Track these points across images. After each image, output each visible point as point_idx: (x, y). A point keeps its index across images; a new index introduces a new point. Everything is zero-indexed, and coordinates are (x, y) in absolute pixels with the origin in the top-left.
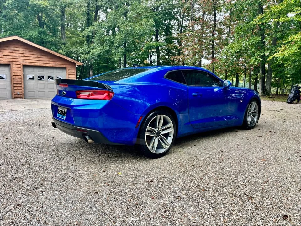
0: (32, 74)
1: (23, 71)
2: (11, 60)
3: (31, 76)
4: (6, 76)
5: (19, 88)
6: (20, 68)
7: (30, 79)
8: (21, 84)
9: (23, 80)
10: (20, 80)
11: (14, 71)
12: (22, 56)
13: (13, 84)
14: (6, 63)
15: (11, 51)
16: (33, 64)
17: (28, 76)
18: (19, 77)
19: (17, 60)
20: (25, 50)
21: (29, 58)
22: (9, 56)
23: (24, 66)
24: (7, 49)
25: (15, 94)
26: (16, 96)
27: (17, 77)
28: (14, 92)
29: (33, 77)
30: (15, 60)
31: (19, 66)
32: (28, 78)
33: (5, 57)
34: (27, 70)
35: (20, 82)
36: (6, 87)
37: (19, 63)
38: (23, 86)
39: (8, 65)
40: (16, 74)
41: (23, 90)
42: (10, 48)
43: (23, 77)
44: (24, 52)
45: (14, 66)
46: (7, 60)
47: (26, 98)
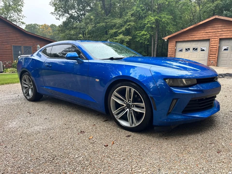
0: (227, 46)
1: (220, 43)
2: (211, 35)
3: (226, 47)
4: (206, 48)
5: (214, 58)
6: (217, 41)
7: (225, 50)
8: (215, 54)
9: (217, 51)
10: (216, 51)
11: (212, 44)
12: (220, 31)
13: (209, 54)
14: (207, 38)
15: (212, 28)
16: (228, 37)
17: (223, 47)
18: (215, 49)
19: (216, 35)
20: (223, 25)
21: (226, 32)
22: (210, 32)
23: (221, 39)
24: (209, 27)
25: (210, 62)
26: (210, 63)
27: (213, 49)
28: (209, 61)
29: (228, 48)
30: (214, 35)
31: (216, 40)
32: (223, 49)
33: (207, 34)
34: (223, 43)
35: (215, 53)
36: (205, 57)
37: (217, 37)
38: (217, 56)
39: (208, 40)
40: (213, 47)
41: (216, 59)
42: (211, 26)
43: (218, 49)
44: (223, 27)
45: (212, 40)
46: (208, 36)
47: (218, 66)
